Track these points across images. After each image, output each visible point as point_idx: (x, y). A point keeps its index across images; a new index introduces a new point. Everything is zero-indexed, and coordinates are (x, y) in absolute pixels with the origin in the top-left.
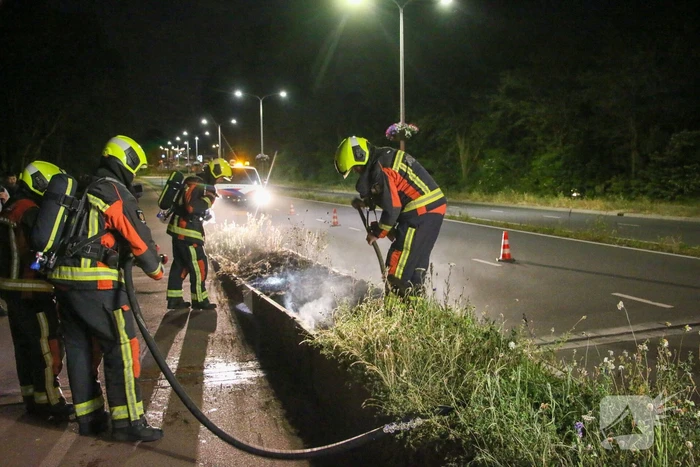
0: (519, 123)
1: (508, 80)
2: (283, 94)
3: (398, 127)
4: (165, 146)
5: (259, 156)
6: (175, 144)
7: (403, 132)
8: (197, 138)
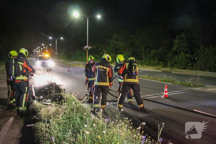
0: (118, 47)
1: (115, 36)
2: (62, 38)
3: (86, 47)
4: (34, 51)
5: (55, 53)
6: (37, 50)
7: (87, 48)
8: (42, 49)
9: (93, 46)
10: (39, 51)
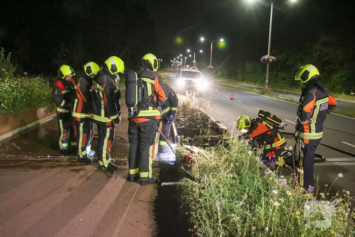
2: (222, 40)
3: (266, 57)
4: (173, 60)
5: (209, 67)
7: (268, 59)
8: (186, 58)
9: (278, 56)
10: (180, 61)
